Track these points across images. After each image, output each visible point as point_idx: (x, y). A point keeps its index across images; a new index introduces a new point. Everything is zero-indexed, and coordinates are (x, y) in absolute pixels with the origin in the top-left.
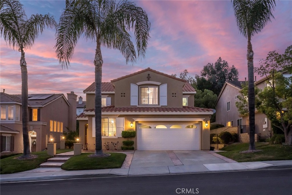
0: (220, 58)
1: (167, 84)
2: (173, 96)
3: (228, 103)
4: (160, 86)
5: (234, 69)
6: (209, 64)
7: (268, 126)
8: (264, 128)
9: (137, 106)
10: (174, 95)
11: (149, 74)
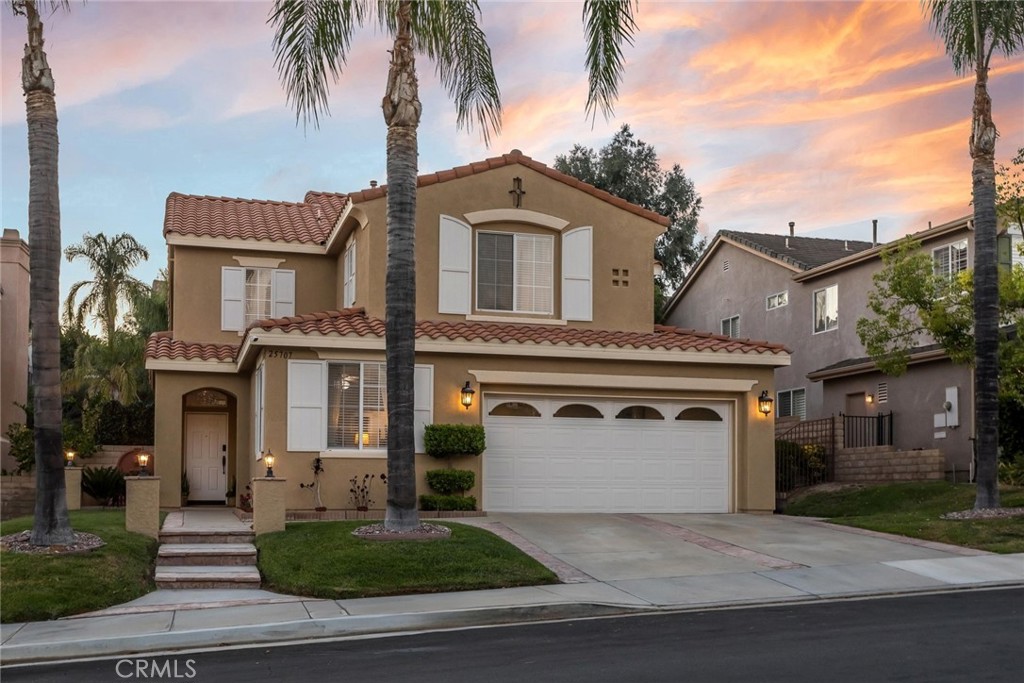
0: (625, 129)
1: (591, 228)
2: (616, 282)
3: (726, 323)
4: (564, 235)
5: (681, 178)
6: (577, 149)
7: (959, 418)
8: (940, 429)
9: (467, 318)
10: (620, 277)
11: (518, 180)
